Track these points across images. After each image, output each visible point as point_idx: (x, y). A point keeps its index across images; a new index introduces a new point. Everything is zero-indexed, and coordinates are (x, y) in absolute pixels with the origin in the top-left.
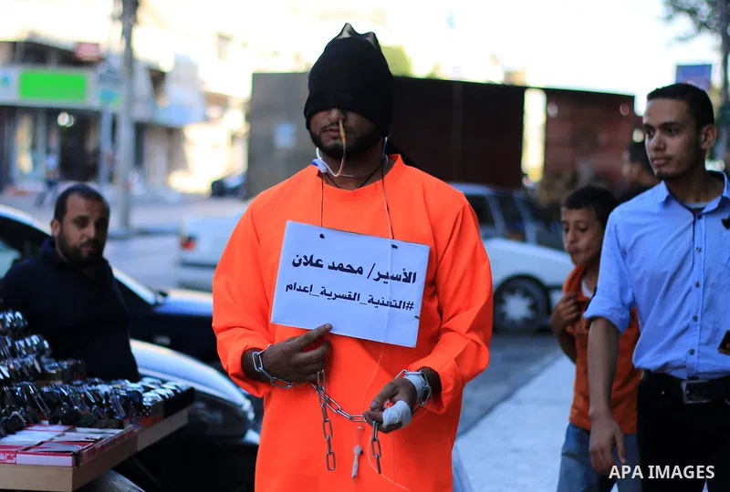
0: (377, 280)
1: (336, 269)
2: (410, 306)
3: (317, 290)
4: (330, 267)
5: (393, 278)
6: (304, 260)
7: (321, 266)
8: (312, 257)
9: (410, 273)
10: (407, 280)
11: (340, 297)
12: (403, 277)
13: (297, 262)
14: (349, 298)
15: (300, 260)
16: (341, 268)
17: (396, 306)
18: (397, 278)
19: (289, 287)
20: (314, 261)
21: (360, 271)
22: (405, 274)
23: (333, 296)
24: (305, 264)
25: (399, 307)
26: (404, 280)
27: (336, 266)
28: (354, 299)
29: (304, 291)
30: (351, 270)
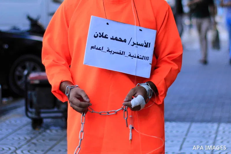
0: (133, 45)
1: (114, 39)
2: (147, 58)
3: (105, 49)
4: (111, 39)
5: (140, 45)
6: (99, 35)
7: (107, 38)
8: (103, 33)
9: (148, 43)
10: (146, 46)
11: (116, 53)
12: (144, 45)
13: (96, 35)
14: (120, 54)
15: (97, 35)
16: (116, 39)
17: (141, 58)
18: (142, 45)
19: (92, 47)
20: (104, 35)
21: (125, 41)
22: (145, 43)
23: (113, 53)
24: (100, 37)
25: (142, 59)
26: (145, 46)
27: (114, 38)
28: (122, 54)
29: (99, 49)
30: (121, 40)
